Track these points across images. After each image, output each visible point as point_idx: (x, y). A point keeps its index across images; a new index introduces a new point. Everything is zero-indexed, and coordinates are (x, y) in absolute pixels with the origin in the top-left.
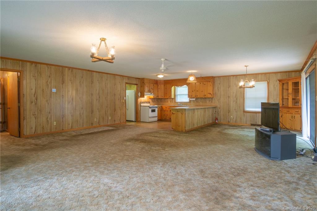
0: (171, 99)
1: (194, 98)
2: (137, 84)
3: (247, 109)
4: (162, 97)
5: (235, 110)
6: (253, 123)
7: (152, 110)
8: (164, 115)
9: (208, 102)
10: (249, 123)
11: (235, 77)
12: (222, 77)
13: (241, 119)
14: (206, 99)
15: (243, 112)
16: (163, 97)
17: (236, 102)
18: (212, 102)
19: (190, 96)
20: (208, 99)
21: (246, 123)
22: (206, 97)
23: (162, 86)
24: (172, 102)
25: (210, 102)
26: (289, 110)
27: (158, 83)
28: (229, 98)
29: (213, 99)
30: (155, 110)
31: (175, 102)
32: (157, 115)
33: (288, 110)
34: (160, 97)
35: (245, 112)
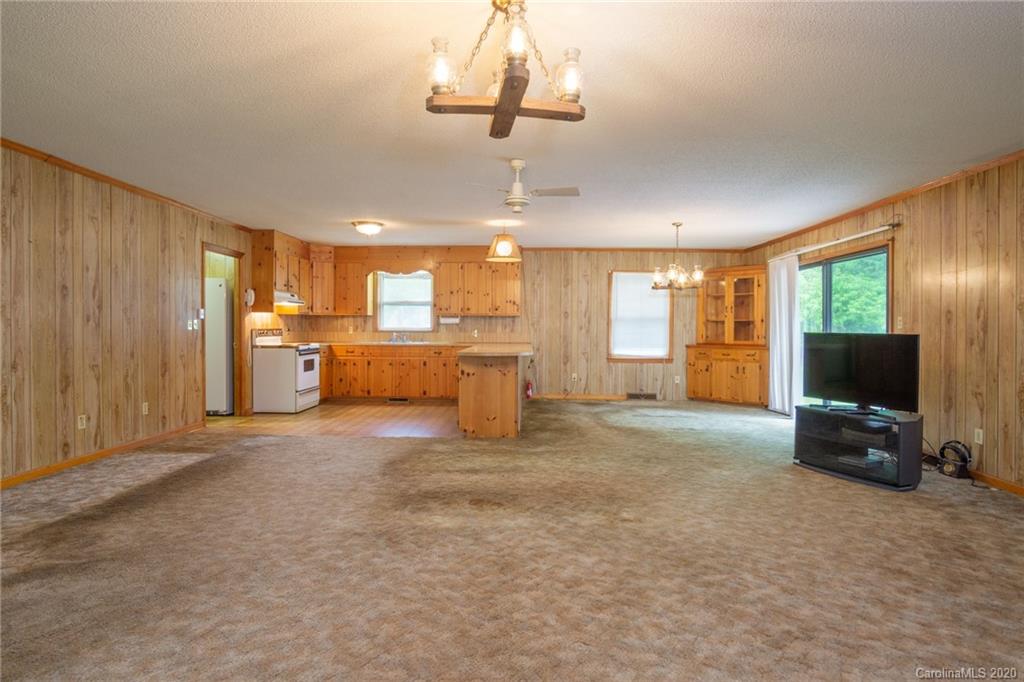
0: (360, 321)
1: (455, 316)
2: (243, 254)
3: (618, 351)
4: (326, 313)
5: (584, 354)
6: (633, 392)
7: (305, 362)
8: (341, 380)
9: (499, 329)
10: (622, 392)
11: (584, 253)
12: (545, 252)
13: (601, 381)
14: (494, 321)
15: (605, 360)
16: (330, 312)
17: (588, 331)
18: (512, 331)
19: (439, 310)
20: (500, 321)
21: (615, 394)
22: (498, 313)
23: (328, 269)
24: (363, 331)
25: (508, 330)
26: (729, 351)
27: (312, 256)
28: (566, 318)
29: (517, 320)
30: (313, 360)
31: (376, 330)
32: (317, 383)
33: (725, 351)
34: (318, 311)
35: (610, 359)
